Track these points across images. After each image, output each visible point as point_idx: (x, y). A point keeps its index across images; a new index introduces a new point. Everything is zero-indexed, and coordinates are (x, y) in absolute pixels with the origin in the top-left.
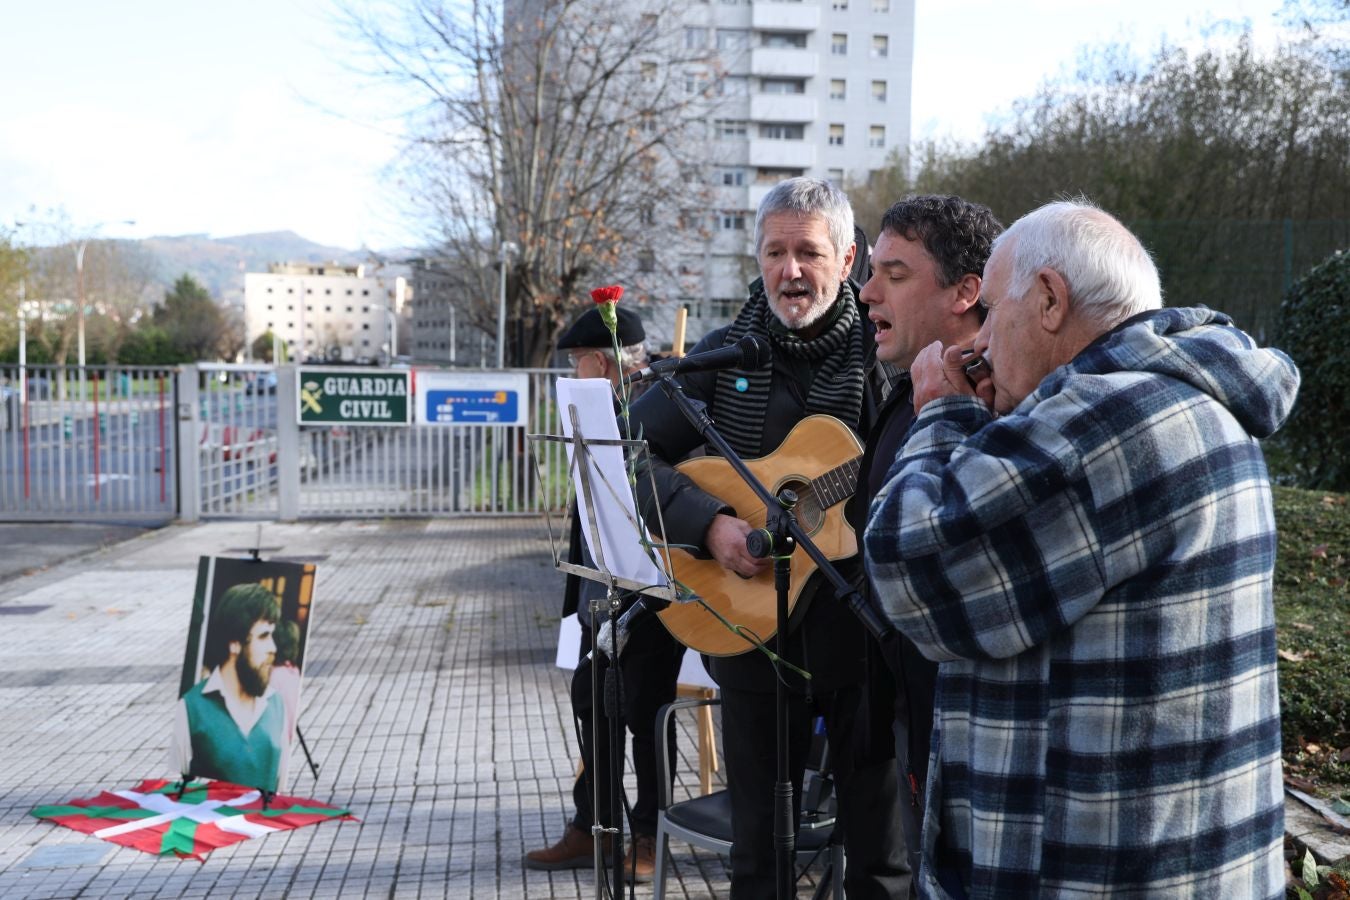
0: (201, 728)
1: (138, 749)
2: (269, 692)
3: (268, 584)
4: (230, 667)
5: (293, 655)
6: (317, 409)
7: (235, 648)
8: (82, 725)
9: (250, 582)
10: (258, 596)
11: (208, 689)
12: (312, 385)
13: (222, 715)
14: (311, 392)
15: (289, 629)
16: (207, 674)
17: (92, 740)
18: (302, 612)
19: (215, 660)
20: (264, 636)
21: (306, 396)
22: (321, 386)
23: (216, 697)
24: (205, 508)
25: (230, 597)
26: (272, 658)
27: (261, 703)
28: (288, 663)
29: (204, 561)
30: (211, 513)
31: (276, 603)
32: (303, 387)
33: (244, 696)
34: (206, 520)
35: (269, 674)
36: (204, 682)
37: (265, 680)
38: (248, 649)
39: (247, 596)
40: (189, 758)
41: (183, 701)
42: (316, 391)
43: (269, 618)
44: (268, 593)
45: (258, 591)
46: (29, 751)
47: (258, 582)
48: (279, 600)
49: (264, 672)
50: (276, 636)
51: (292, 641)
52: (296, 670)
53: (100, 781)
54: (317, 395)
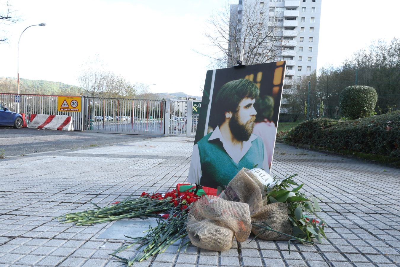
0: (208, 159)
1: (166, 176)
2: (252, 138)
3: (251, 77)
4: (226, 126)
5: (269, 115)
6: (196, 111)
7: (229, 115)
8: (143, 168)
9: (239, 79)
10: (243, 85)
11: (212, 138)
12: (195, 105)
13: (220, 152)
14: (195, 107)
15: (266, 100)
16: (211, 130)
17: (147, 172)
18: (276, 89)
19: (216, 122)
20: (248, 106)
21: (194, 107)
22: (198, 105)
23: (217, 143)
24: (170, 133)
25: (226, 88)
26: (255, 118)
27: (247, 145)
28: (266, 120)
29: (209, 73)
30: (171, 134)
31: (256, 87)
32: (193, 106)
33: (235, 141)
34: (170, 136)
35: (252, 128)
36: (209, 135)
37: (249, 131)
38: (237, 115)
39: (236, 87)
40: (200, 176)
41: (197, 145)
42: (196, 107)
43: (251, 96)
44: (250, 82)
45: (243, 82)
46: (124, 173)
47: (244, 77)
48: (258, 85)
49: (249, 126)
50: (256, 106)
51: (270, 106)
52: (273, 124)
53: (152, 186)
54: (196, 108)
